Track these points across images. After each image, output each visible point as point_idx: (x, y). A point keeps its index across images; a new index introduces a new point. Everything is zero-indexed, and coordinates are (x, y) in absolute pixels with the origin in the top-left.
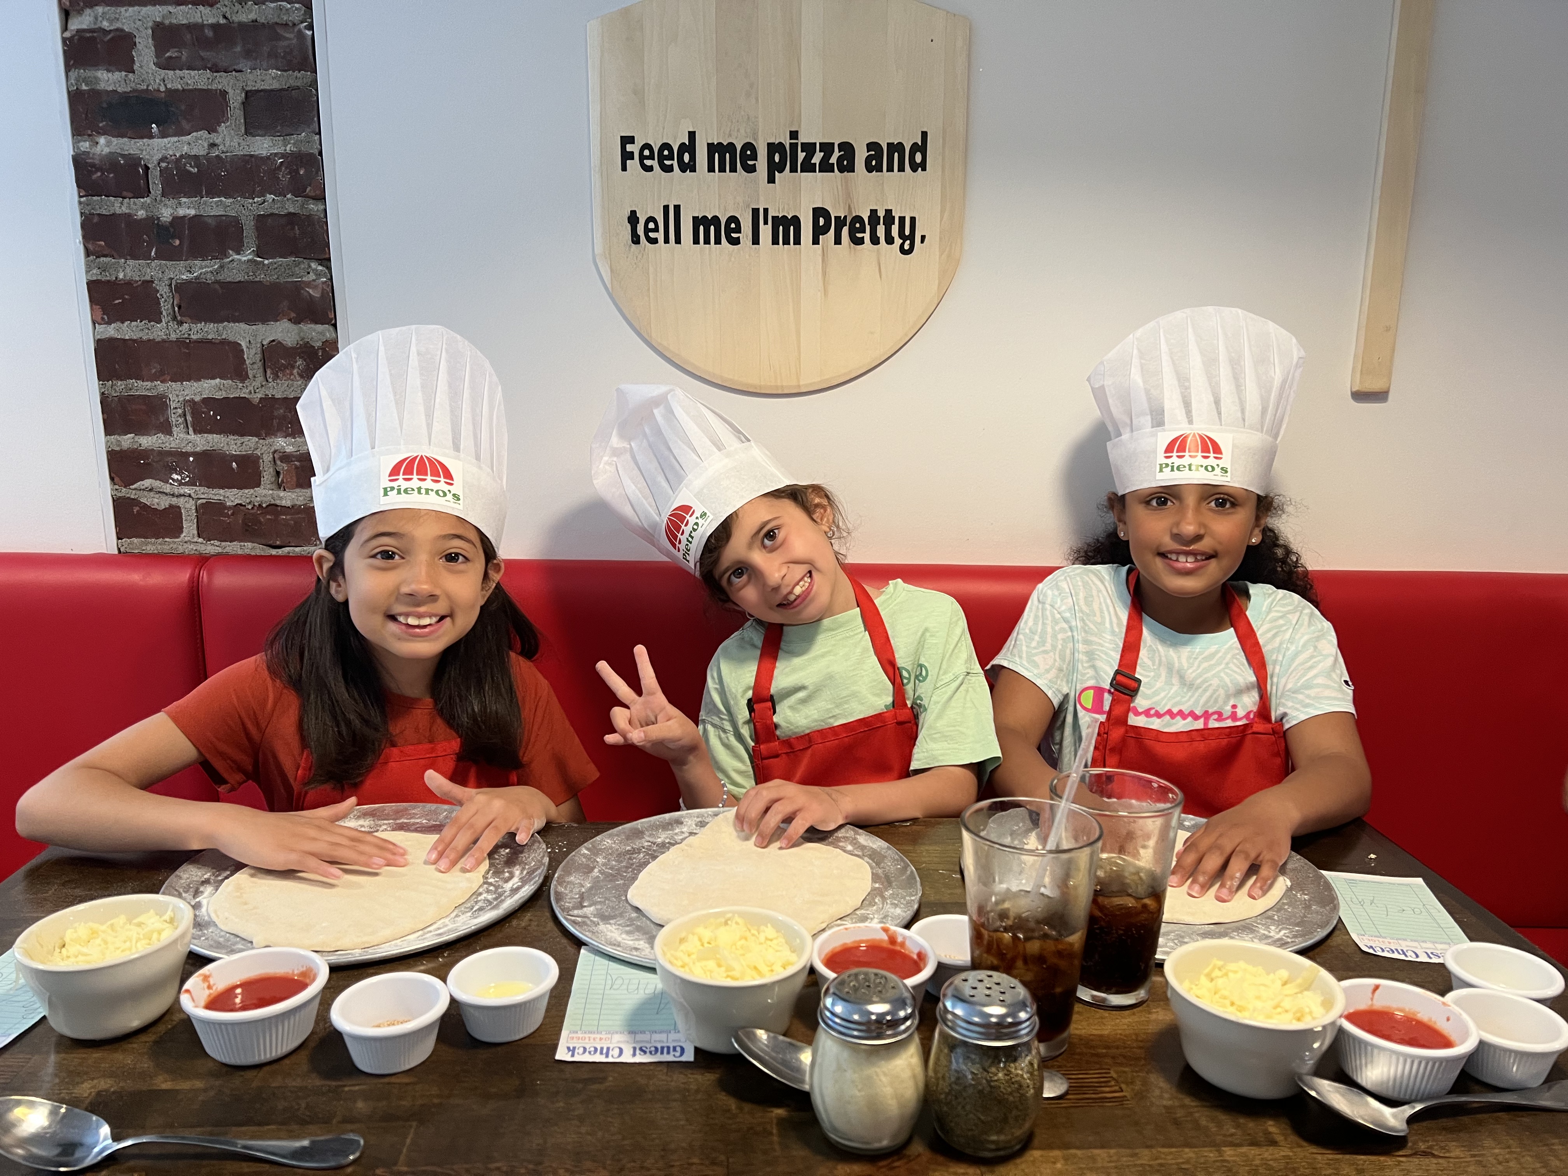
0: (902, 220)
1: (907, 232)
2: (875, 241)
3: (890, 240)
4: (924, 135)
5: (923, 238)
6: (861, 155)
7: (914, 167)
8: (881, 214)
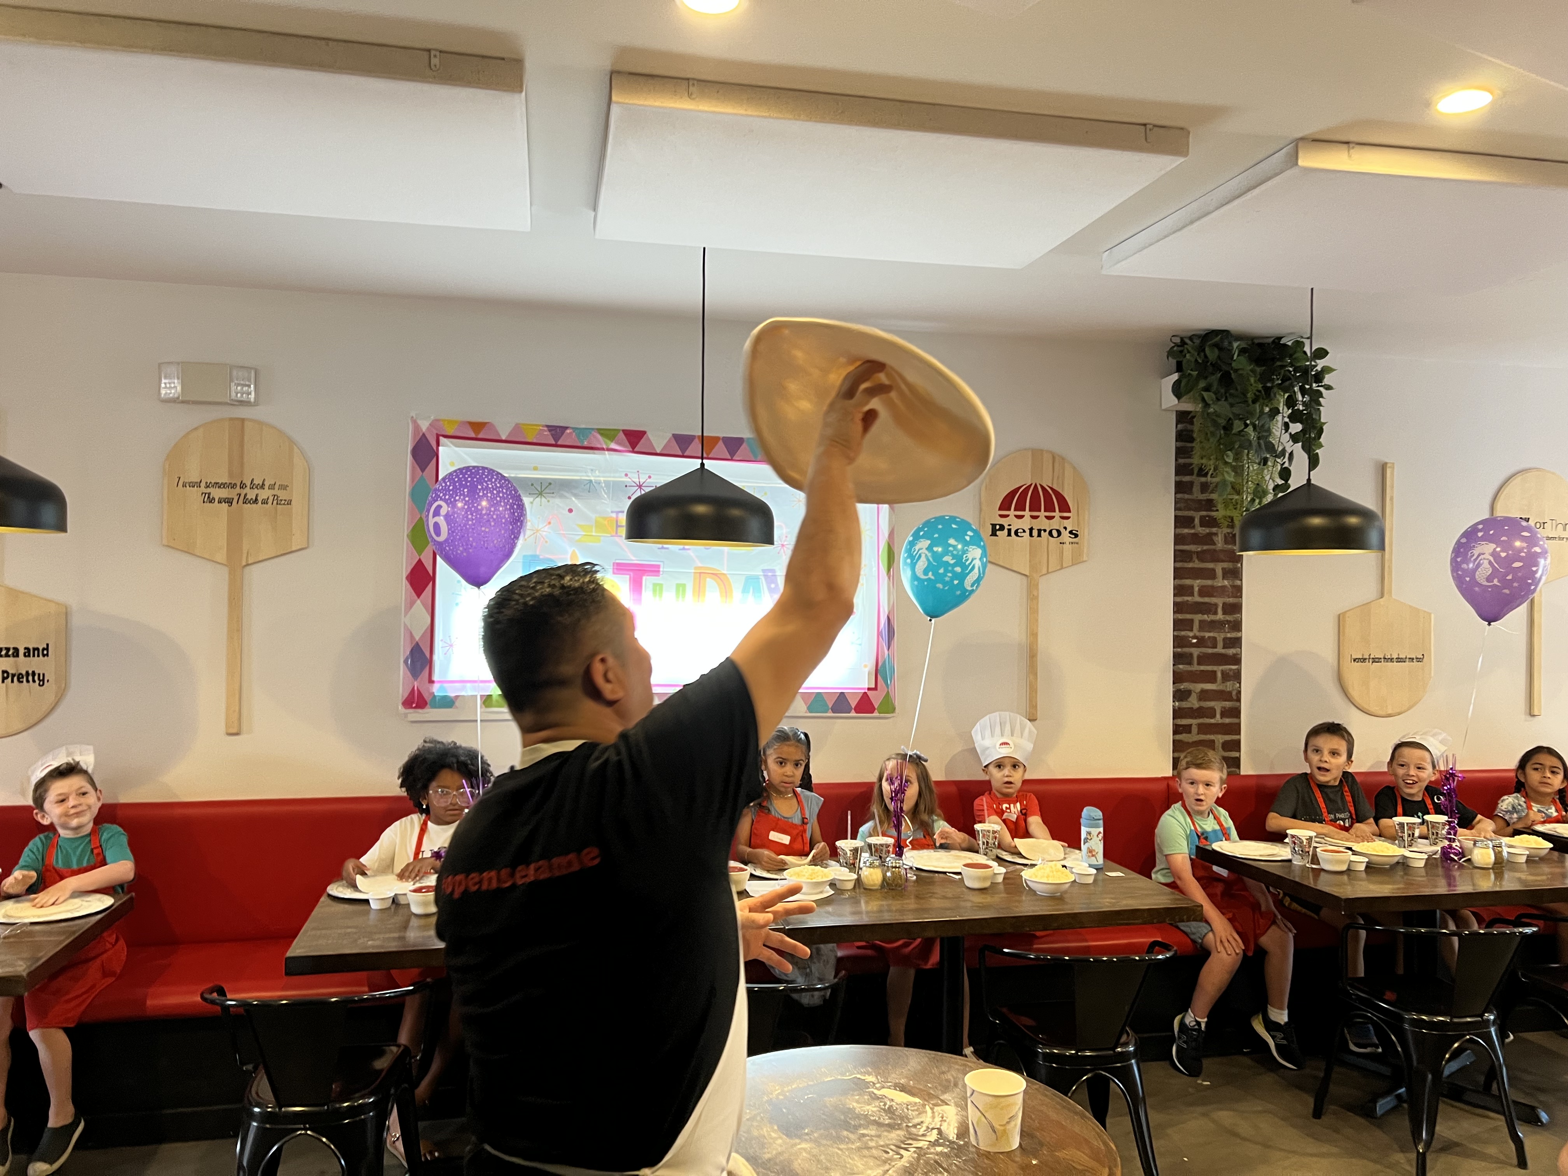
0: (39, 675)
1: (41, 678)
2: (28, 681)
3: (34, 681)
4: (48, 645)
5: (48, 681)
6: (22, 652)
7: (44, 655)
8: (30, 672)
